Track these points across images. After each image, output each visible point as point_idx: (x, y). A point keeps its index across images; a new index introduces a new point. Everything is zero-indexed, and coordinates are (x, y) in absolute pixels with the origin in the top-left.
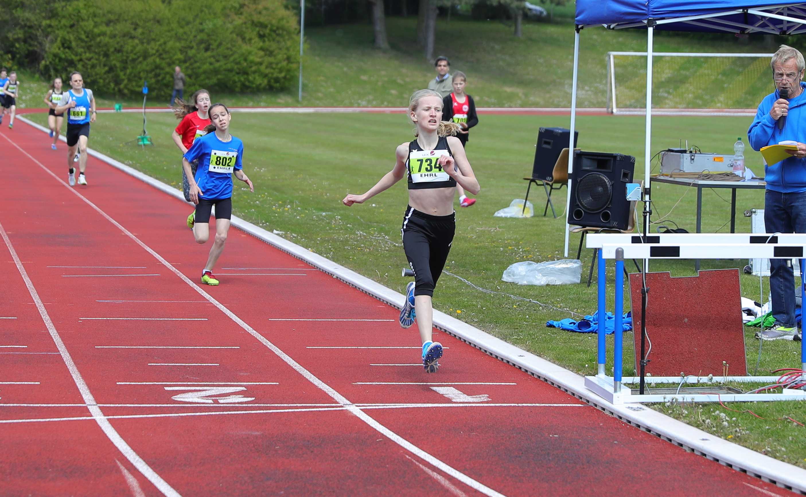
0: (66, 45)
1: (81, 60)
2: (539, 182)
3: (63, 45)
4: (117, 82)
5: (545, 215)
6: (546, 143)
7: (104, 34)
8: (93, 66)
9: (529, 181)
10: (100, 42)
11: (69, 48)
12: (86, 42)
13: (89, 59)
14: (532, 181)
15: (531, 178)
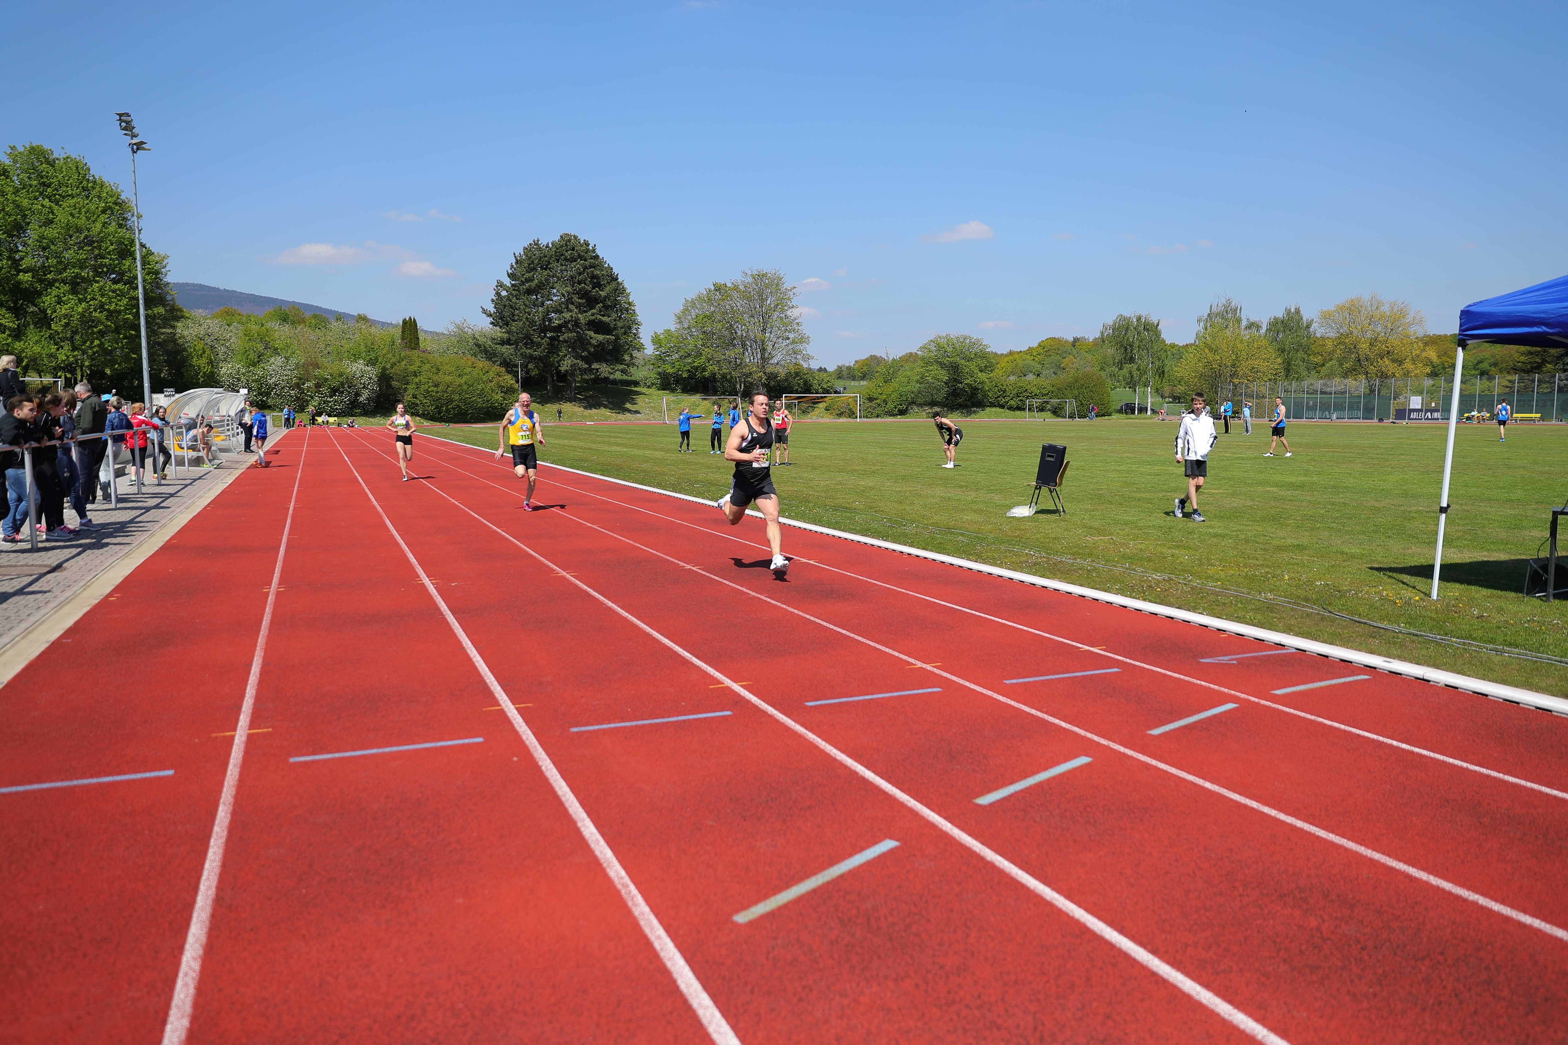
0: (415, 396)
1: (422, 403)
2: (1042, 488)
3: (413, 395)
4: (440, 413)
6: (1049, 456)
7: (433, 391)
8: (429, 406)
9: (1034, 488)
10: (431, 395)
11: (416, 398)
12: (424, 395)
13: (426, 403)
15: (1036, 484)
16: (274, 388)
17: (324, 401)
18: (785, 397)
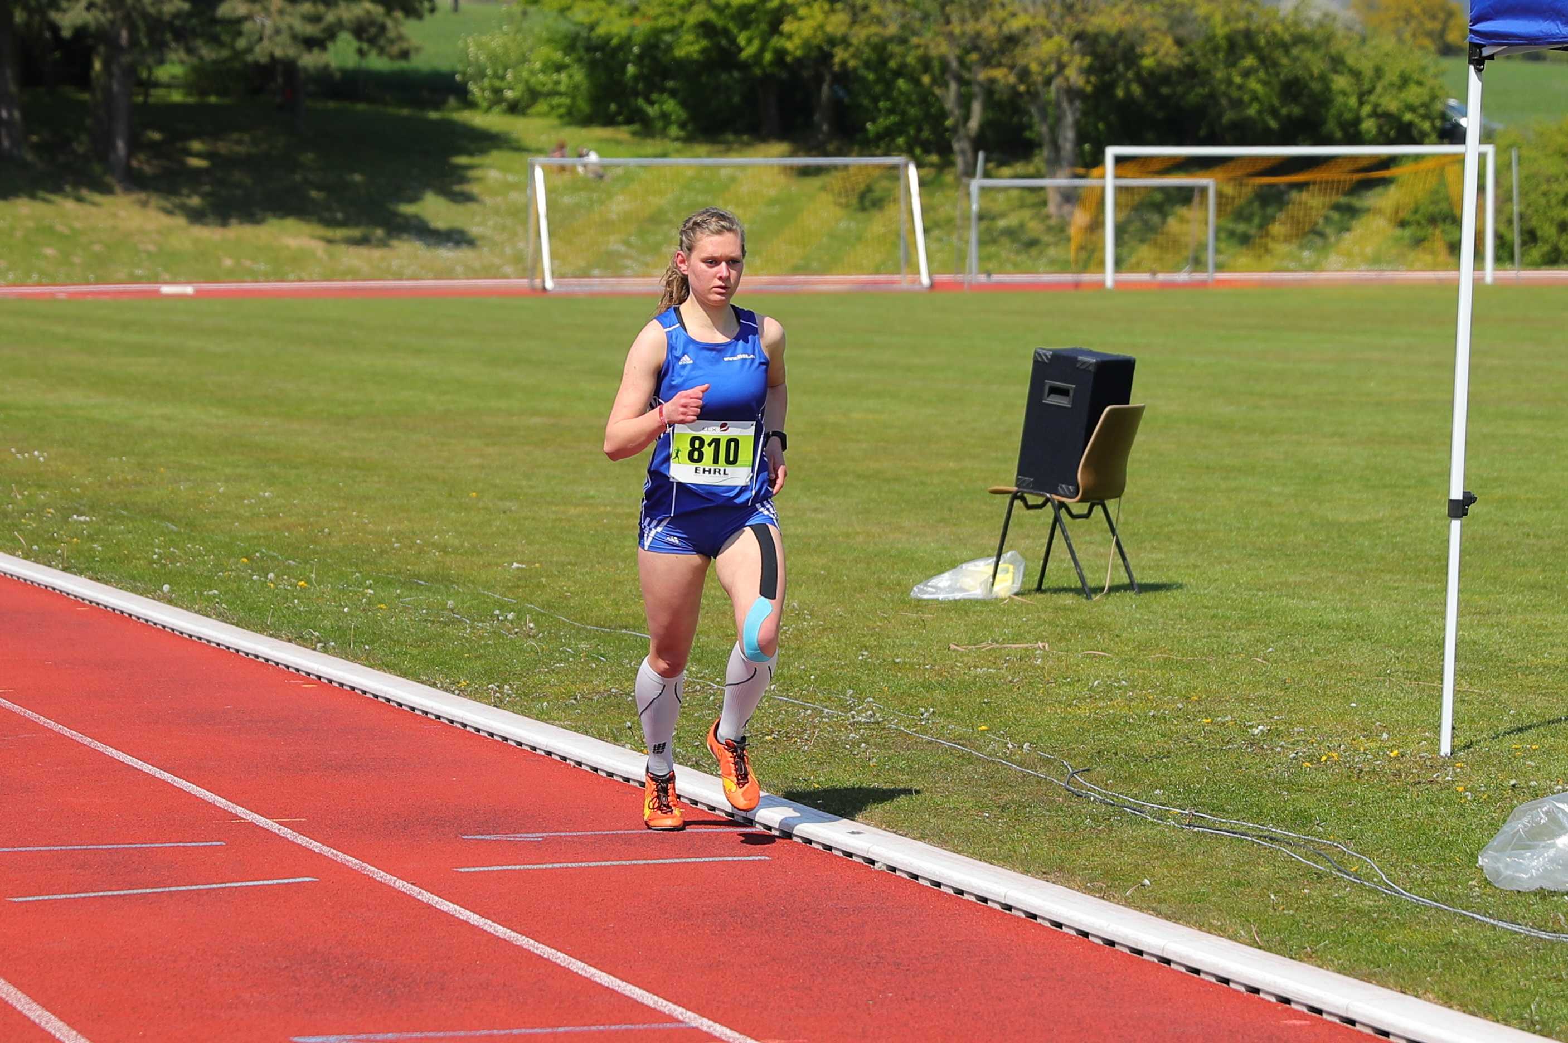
2: (1031, 499)
5: (1039, 589)
6: (1054, 390)
9: (1008, 499)
14: (1015, 497)
15: (1015, 489)
18: (1119, 160)
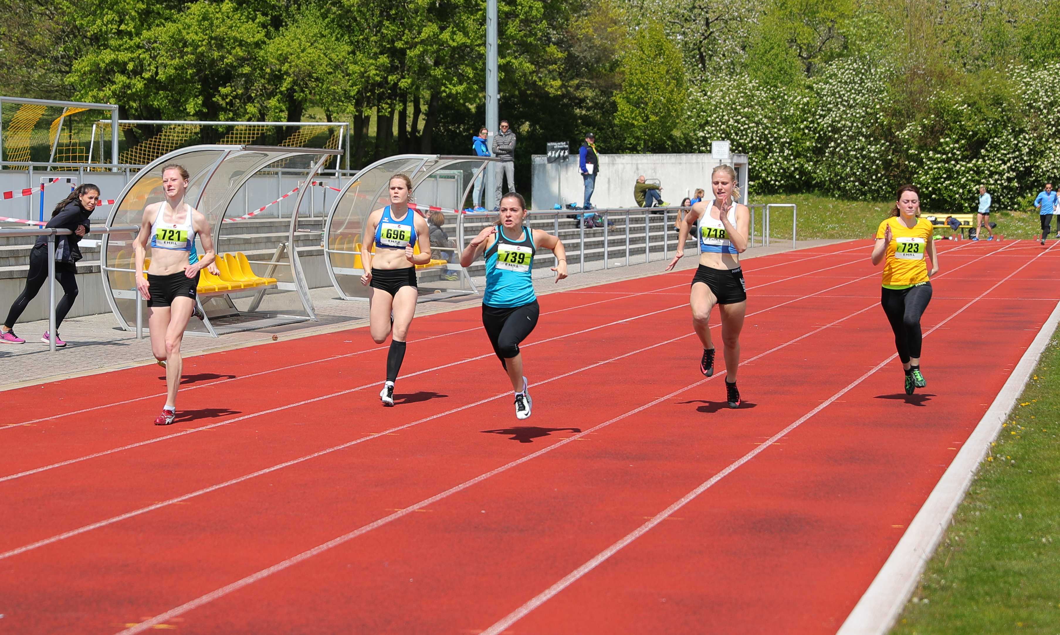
16: (831, 139)
17: (949, 171)
